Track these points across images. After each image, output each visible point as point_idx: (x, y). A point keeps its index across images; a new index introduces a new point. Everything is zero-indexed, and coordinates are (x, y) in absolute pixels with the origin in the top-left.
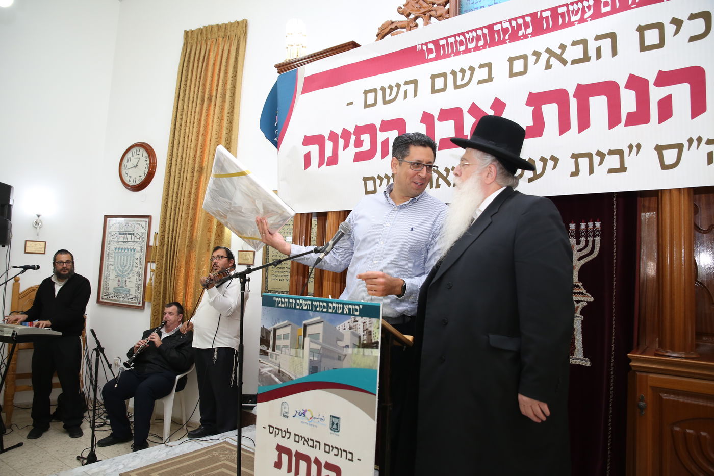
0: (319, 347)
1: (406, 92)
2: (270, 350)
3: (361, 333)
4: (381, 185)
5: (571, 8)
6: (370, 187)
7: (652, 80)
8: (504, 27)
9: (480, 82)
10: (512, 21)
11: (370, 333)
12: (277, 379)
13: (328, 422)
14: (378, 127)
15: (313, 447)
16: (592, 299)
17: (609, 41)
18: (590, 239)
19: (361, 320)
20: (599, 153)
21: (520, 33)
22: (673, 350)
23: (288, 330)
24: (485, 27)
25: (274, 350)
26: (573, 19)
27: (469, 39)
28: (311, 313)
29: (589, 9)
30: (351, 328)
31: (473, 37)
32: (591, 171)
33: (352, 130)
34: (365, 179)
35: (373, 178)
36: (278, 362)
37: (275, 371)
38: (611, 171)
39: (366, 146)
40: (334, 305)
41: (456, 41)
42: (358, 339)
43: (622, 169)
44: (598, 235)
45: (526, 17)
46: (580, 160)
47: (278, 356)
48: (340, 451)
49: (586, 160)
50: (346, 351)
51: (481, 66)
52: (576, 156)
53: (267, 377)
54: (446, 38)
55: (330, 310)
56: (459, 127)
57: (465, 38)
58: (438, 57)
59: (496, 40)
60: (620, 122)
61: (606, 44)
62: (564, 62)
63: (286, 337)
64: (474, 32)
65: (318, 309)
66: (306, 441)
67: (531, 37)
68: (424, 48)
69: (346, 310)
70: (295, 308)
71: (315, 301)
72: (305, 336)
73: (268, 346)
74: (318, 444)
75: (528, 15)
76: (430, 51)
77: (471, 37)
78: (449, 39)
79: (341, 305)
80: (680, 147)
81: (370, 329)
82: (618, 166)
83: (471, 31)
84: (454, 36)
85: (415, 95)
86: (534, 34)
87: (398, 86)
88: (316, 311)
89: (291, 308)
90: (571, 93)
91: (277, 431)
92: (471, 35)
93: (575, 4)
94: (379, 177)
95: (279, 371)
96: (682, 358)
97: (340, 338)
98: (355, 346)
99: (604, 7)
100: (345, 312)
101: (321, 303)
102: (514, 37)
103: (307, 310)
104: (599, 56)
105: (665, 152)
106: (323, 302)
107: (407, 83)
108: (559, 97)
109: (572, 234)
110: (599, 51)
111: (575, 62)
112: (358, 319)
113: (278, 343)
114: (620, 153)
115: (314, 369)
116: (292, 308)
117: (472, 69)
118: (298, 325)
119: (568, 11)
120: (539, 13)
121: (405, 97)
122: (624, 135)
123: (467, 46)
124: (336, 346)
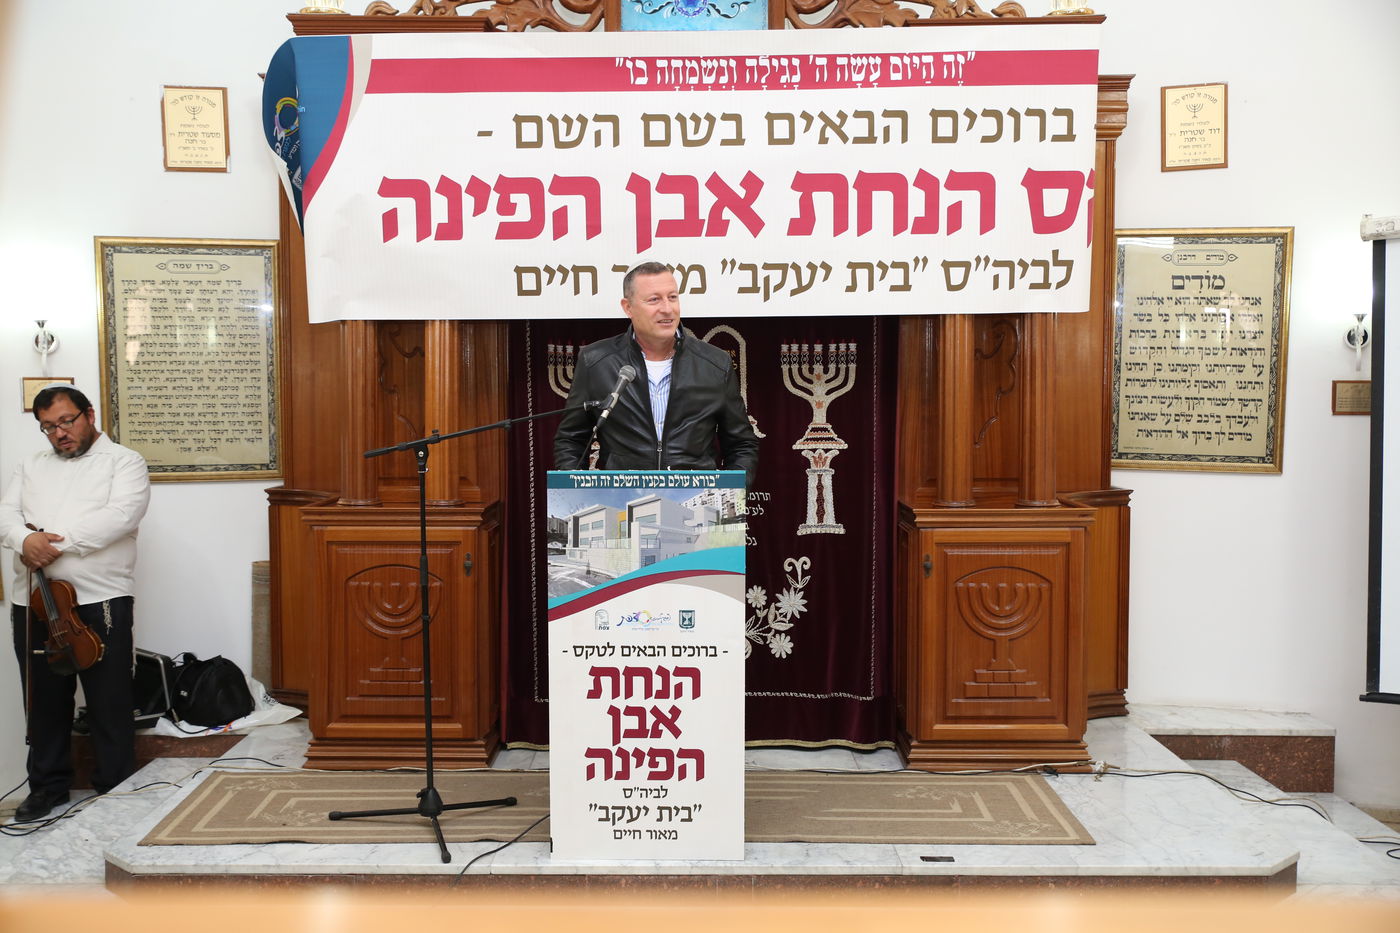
0: (656, 531)
1: (598, 134)
2: (569, 547)
3: (720, 508)
4: (550, 282)
5: (853, 61)
6: (529, 282)
7: (943, 181)
8: (761, 64)
9: (725, 142)
10: (773, 60)
11: (732, 506)
12: (584, 583)
13: (676, 619)
14: (547, 185)
15: (654, 655)
16: (846, 446)
17: (898, 121)
18: (843, 367)
19: (718, 492)
20: (881, 265)
21: (783, 79)
22: (954, 500)
23: (601, 516)
24: (733, 58)
25: (576, 544)
26: (858, 77)
27: (705, 69)
28: (639, 491)
29: (876, 71)
30: (703, 503)
31: (713, 67)
32: (871, 288)
33: (492, 182)
34: (519, 271)
35: (535, 270)
36: (585, 560)
37: (580, 572)
38: (894, 288)
39: (523, 213)
40: (677, 477)
41: (684, 67)
42: (715, 515)
43: (906, 287)
44: (852, 361)
45: (793, 59)
46: (858, 271)
47: (584, 553)
48: (696, 650)
49: (866, 271)
50: (697, 531)
51: (725, 117)
52: (853, 266)
53: (564, 583)
54: (669, 59)
55: (670, 485)
56: (691, 206)
57: (700, 67)
58: (651, 86)
59: (747, 81)
60: (906, 228)
61: (896, 124)
62: (844, 138)
63: (596, 525)
64: (715, 61)
65: (651, 485)
66: (642, 650)
67: (799, 88)
68: (629, 64)
69: (696, 481)
70: (612, 486)
71: (645, 475)
72: (631, 519)
73: (564, 541)
74: (662, 650)
75: (796, 56)
76: (639, 72)
77: (710, 67)
78: (673, 61)
79: (688, 477)
80: (966, 265)
81: (732, 501)
82: (902, 283)
83: (712, 59)
84: (683, 59)
85: (616, 142)
86: (803, 85)
87: (582, 120)
88: (647, 487)
89: (603, 487)
90: (851, 181)
91: (590, 651)
92: (710, 64)
93: (858, 58)
94: (548, 269)
95: (588, 572)
96: (962, 507)
97: (689, 515)
98: (711, 523)
99: (894, 72)
100: (694, 485)
101: (656, 477)
102: (774, 84)
103: (632, 487)
104: (886, 139)
105: (951, 269)
106: (658, 475)
107: (598, 118)
108: (835, 183)
109: (818, 358)
110: (887, 130)
111: (857, 140)
112: (713, 491)
113: (582, 535)
114: (904, 266)
115: (648, 559)
116: (607, 487)
117: (710, 118)
118: (618, 507)
119: (849, 64)
120: (811, 58)
121: (598, 142)
122: (910, 245)
123: (701, 79)
124: (683, 526)
